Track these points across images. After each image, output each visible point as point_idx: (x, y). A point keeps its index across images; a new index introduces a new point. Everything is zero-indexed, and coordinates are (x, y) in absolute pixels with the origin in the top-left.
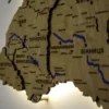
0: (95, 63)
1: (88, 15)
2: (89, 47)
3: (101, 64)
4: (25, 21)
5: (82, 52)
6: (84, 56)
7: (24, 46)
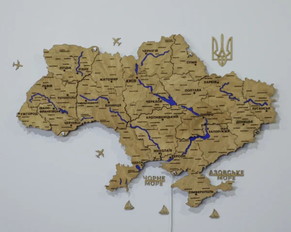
0: (115, 111)
1: (109, 88)
2: (111, 103)
3: (119, 111)
4: (51, 86)
5: (106, 105)
6: (108, 108)
7: (50, 102)
